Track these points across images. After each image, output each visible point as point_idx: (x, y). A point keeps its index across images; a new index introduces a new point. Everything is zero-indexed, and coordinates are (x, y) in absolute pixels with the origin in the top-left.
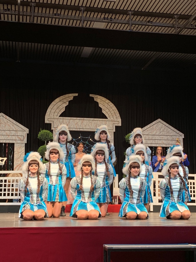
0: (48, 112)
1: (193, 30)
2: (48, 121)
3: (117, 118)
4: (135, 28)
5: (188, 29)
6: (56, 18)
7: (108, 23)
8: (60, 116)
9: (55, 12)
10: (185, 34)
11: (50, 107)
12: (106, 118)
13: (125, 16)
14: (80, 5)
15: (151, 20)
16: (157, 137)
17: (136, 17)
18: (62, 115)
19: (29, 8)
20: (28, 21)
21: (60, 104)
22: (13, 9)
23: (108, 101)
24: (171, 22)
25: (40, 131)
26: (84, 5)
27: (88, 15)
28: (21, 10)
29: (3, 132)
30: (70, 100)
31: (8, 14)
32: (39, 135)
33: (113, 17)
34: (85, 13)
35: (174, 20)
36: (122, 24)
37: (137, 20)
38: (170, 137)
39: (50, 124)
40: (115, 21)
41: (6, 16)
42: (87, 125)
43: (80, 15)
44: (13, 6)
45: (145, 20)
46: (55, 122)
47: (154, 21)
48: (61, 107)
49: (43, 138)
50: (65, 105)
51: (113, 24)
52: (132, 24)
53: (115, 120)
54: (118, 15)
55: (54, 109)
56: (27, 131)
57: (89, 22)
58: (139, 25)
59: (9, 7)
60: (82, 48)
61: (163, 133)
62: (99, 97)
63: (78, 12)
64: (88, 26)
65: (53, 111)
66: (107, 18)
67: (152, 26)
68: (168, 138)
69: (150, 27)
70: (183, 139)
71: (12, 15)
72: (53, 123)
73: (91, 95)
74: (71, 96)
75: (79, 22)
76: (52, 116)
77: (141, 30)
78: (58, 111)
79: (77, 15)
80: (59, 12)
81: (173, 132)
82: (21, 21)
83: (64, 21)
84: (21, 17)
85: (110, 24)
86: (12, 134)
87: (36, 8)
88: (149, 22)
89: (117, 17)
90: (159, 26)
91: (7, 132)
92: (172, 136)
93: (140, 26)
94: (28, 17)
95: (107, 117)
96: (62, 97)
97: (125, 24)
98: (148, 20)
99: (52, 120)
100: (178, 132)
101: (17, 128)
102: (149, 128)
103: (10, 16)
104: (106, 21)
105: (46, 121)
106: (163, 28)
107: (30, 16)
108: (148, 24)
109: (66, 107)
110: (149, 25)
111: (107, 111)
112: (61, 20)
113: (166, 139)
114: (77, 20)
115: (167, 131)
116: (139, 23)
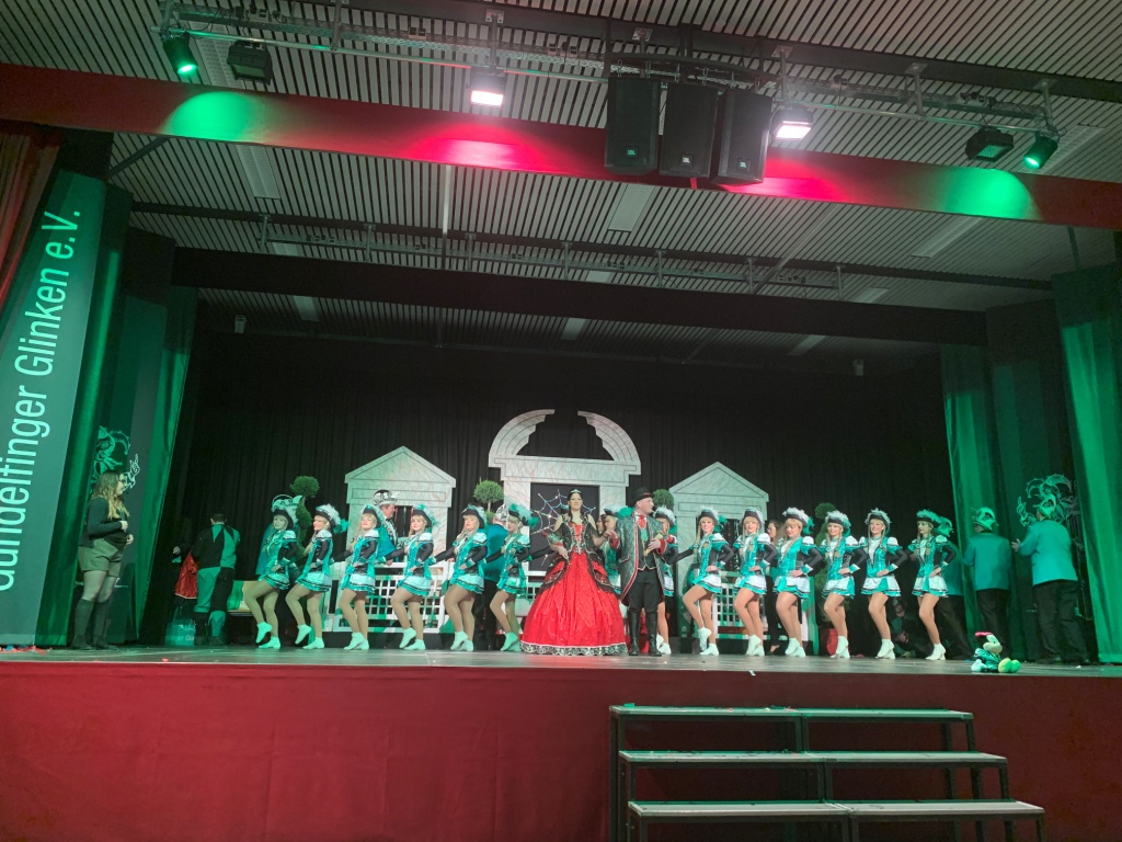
0: (495, 445)
1: (783, 287)
2: (495, 463)
3: (632, 459)
4: (670, 283)
5: (775, 284)
6: (514, 264)
7: (617, 272)
8: (518, 454)
9: (513, 252)
10: (770, 294)
11: (499, 436)
12: (610, 458)
13: (650, 259)
14: (563, 238)
15: (701, 268)
16: (713, 499)
17: (671, 260)
18: (524, 452)
19: (463, 243)
20: (460, 269)
21: (518, 429)
22: (433, 245)
23: (614, 425)
24: (741, 272)
25: (479, 484)
26: (570, 238)
27: (577, 259)
28: (448, 247)
29: (404, 484)
30: (538, 422)
31: (422, 255)
32: (476, 491)
33: (626, 262)
34: (572, 252)
35: (746, 266)
36: (643, 274)
37: (674, 266)
39: (499, 470)
40: (630, 268)
41: (418, 258)
43: (562, 257)
44: (433, 239)
45: (688, 266)
46: (508, 465)
47: (708, 269)
48: (520, 436)
49: (484, 498)
50: (529, 432)
51: (626, 275)
52: (664, 275)
53: (629, 462)
54: (636, 258)
55: (506, 441)
56: (453, 482)
57: (579, 272)
58: (677, 276)
59: (425, 242)
60: (565, 319)
61: (725, 491)
62: (596, 416)
63: (558, 251)
64: (576, 278)
65: (505, 443)
66: (615, 263)
67: (703, 278)
69: (699, 281)
70: (768, 503)
71: (429, 256)
72: (504, 467)
73: (580, 413)
74: (540, 415)
75: (558, 270)
76: (503, 453)
77: (680, 287)
78: (514, 443)
79: (556, 257)
80: (521, 252)
81: (745, 489)
82: (447, 268)
83: (531, 268)
84: (447, 260)
85: (619, 275)
86: (423, 489)
87: (478, 243)
88: (696, 270)
89: (633, 262)
90: (716, 279)
91: (413, 484)
92: (745, 498)
93: (679, 279)
94: (461, 262)
95: (612, 454)
96: (522, 415)
97: (650, 274)
98: (695, 267)
99: (503, 461)
100: (756, 489)
101: (433, 477)
102: (698, 480)
103: (425, 258)
104: (612, 268)
105: (491, 464)
106: (725, 283)
107: (465, 259)
108: (695, 274)
109: (530, 436)
110: (697, 278)
111: (613, 444)
112: (524, 267)
114: (556, 267)
115: (732, 486)
116: (677, 272)
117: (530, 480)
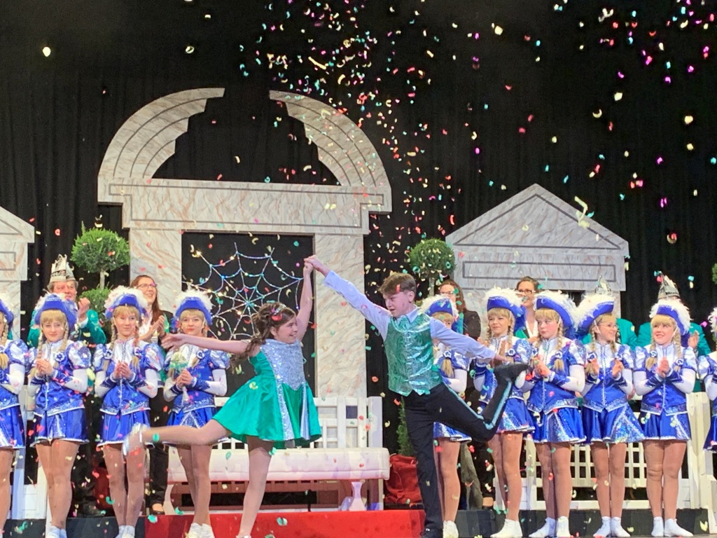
0: (108, 161)
2: (110, 194)
3: (374, 182)
8: (154, 177)
11: (118, 140)
12: (332, 180)
16: (529, 255)
18: (166, 171)
21: (154, 127)
23: (339, 117)
25: (81, 235)
30: (193, 113)
38: (576, 255)
39: (118, 208)
42: (261, 209)
46: (136, 198)
48: (159, 140)
49: (92, 262)
50: (176, 133)
53: (370, 187)
55: (131, 150)
56: (28, 232)
61: (549, 238)
62: (306, 100)
65: (129, 156)
68: (568, 258)
70: (626, 259)
72: (129, 202)
73: (274, 95)
74: (195, 100)
76: (126, 175)
78: (146, 155)
81: (587, 234)
92: (586, 250)
95: (338, 177)
96: (160, 100)
99: (125, 190)
100: (606, 233)
102: (498, 220)
105: (103, 197)
109: (178, 141)
111: (338, 153)
113: (563, 262)
115: (563, 230)
117: (180, 226)
